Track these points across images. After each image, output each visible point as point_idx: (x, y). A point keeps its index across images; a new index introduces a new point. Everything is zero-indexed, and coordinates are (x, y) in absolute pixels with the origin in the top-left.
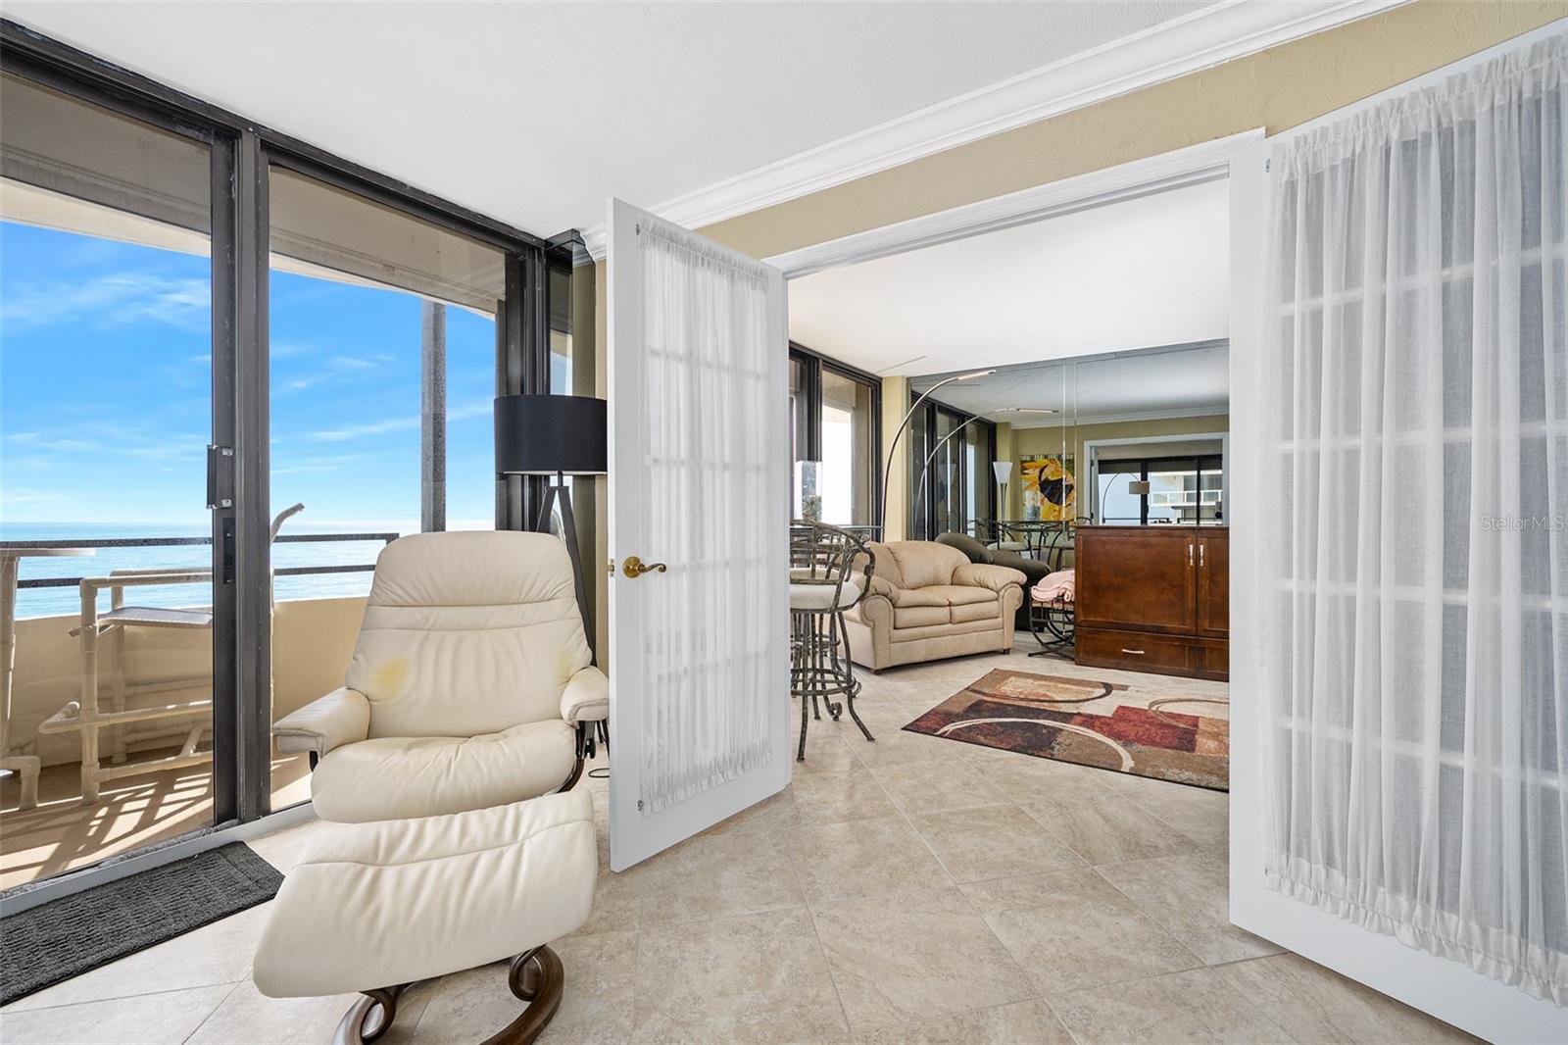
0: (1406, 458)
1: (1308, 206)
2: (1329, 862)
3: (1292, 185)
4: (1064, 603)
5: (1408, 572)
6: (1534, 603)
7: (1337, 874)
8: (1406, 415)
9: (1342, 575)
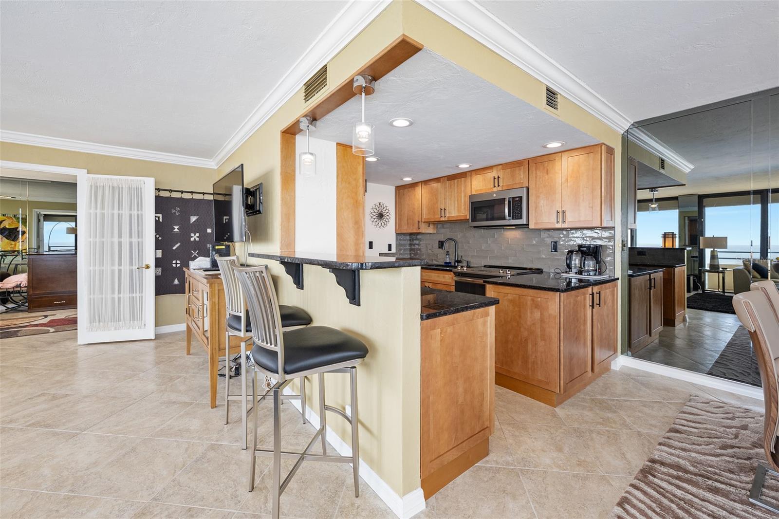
0: (112, 243)
1: (95, 191)
2: (99, 322)
3: (91, 186)
4: (21, 287)
5: (113, 264)
6: (131, 268)
7: (101, 323)
8: (112, 236)
9: (101, 265)
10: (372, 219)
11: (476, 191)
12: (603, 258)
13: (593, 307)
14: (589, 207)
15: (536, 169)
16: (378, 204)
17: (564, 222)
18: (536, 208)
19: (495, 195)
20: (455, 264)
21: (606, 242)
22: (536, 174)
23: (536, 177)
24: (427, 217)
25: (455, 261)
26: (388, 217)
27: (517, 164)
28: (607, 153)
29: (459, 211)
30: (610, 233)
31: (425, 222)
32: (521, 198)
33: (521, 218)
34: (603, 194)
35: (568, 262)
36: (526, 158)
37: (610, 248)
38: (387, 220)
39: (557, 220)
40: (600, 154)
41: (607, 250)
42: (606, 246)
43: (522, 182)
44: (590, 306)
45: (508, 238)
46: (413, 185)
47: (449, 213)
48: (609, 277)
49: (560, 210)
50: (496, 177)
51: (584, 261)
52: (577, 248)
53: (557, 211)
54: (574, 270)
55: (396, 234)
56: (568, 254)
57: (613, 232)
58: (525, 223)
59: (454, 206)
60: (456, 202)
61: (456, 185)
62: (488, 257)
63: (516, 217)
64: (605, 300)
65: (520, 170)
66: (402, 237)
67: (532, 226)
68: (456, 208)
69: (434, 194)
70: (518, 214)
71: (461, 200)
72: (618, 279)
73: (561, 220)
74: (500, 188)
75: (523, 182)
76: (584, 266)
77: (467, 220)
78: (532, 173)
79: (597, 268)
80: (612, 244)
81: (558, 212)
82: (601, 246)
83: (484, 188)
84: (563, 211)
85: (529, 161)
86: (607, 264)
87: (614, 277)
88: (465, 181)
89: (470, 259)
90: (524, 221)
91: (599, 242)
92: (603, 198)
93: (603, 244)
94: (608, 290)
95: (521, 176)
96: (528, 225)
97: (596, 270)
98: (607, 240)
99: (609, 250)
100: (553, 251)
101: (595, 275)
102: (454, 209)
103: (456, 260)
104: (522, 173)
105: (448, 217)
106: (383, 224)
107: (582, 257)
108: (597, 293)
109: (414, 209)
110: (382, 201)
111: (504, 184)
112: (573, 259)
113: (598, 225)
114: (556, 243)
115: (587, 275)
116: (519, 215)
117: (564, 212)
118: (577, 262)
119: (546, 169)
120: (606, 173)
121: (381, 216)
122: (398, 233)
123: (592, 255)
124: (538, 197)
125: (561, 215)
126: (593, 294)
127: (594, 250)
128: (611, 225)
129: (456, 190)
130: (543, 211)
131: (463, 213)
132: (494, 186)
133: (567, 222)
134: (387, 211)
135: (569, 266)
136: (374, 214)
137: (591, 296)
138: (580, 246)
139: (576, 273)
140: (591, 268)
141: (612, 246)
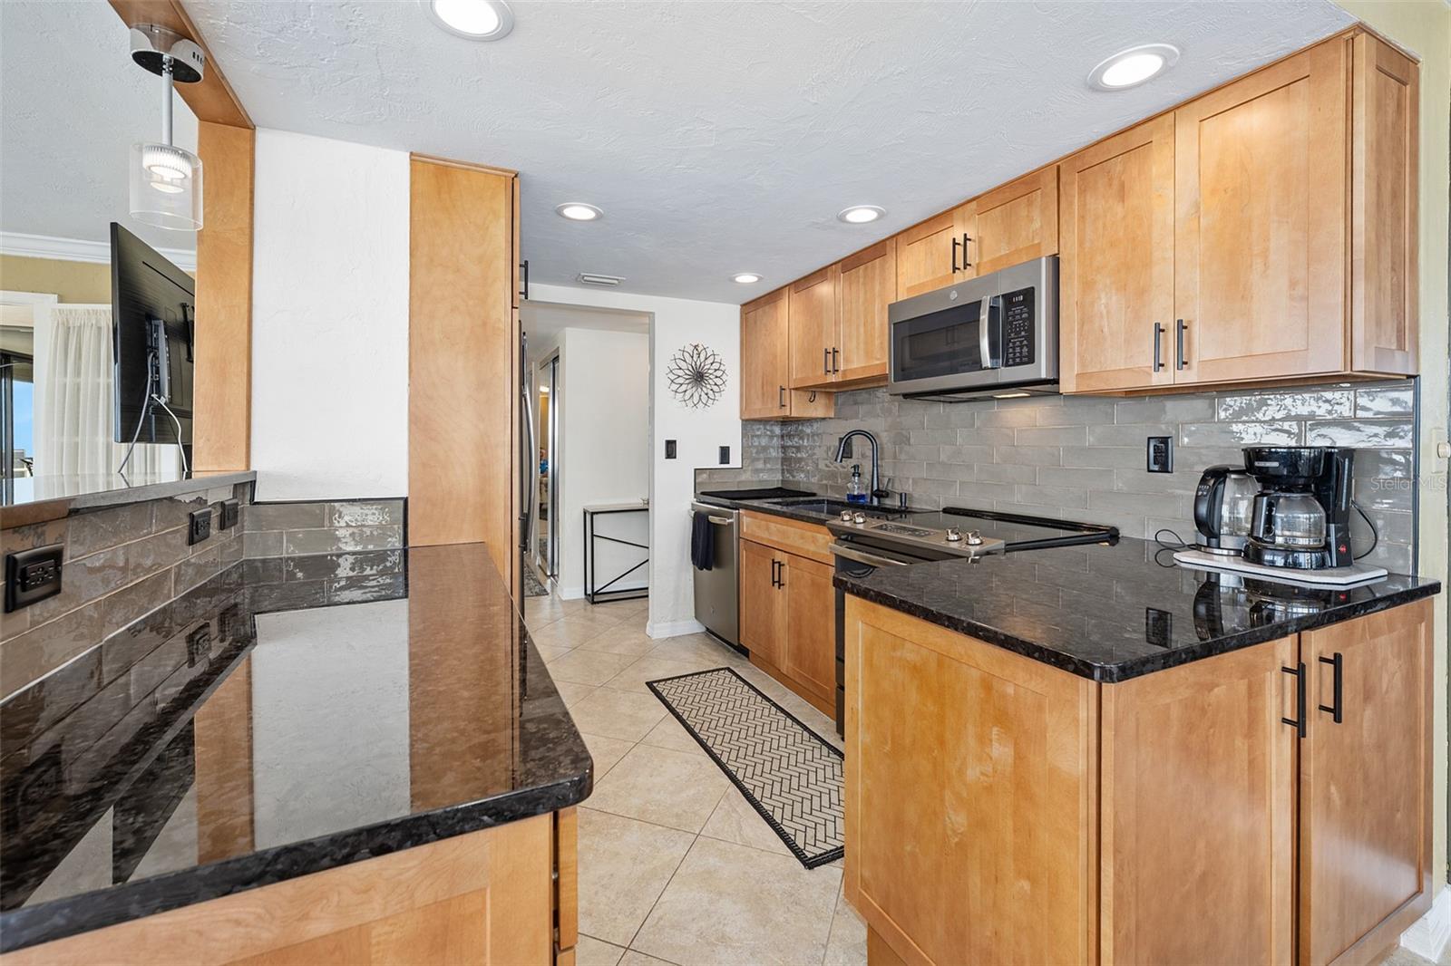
10: (674, 387)
11: (909, 289)
12: (1362, 499)
13: (1300, 725)
14: (1292, 298)
15: (1082, 192)
16: (690, 349)
17: (1183, 364)
18: (1082, 324)
19: (954, 295)
20: (872, 500)
21: (1376, 435)
22: (1083, 205)
23: (1082, 218)
24: (799, 376)
25: (873, 494)
26: (719, 381)
27: (1022, 188)
28: (1379, 69)
29: (868, 354)
30: (1395, 402)
31: (796, 389)
32: (1029, 295)
33: (1030, 359)
34: (1360, 241)
35: (1203, 510)
36: (1047, 162)
37: (1394, 462)
38: (715, 388)
39: (1157, 356)
40: (1343, 75)
41: (1378, 471)
42: (1374, 454)
43: (1036, 242)
44: (1285, 721)
45: (1012, 429)
46: (772, 297)
47: (847, 360)
48: (1390, 575)
49: (1169, 322)
50: (960, 240)
51: (1270, 510)
52: (1241, 462)
53: (1157, 325)
54: (1228, 542)
55: (743, 420)
56: (1203, 481)
57: (1407, 396)
58: (1043, 376)
59: (858, 338)
60: (862, 330)
61: (861, 280)
62: (956, 482)
63: (1014, 359)
64: (1365, 679)
65: (1030, 204)
66: (759, 430)
67: (1067, 386)
68: (862, 346)
69: (814, 312)
70: (1021, 347)
71: (873, 322)
72: (1435, 588)
73: (1170, 356)
74: (970, 274)
75: (1039, 244)
76: (1269, 530)
77: (884, 377)
78: (1071, 203)
79: (1333, 540)
80: (1406, 443)
81: (1159, 330)
82: (1349, 453)
83: (929, 278)
84: (1180, 322)
85: (1058, 167)
86: (1380, 523)
87: (1415, 578)
88: (883, 269)
89: (908, 488)
90: (1042, 369)
91: (1343, 439)
92: (1359, 255)
93: (1362, 445)
94: (1383, 640)
95: (1035, 226)
96: (1056, 382)
97: (1327, 547)
98: (1381, 430)
99: (1388, 468)
100: (1156, 468)
101: (1321, 565)
102: (858, 348)
103: (875, 488)
104: (1036, 214)
105: (844, 371)
106: (704, 397)
107: (1262, 495)
108: (1322, 660)
109: (775, 357)
110: (702, 343)
111: (985, 260)
112: (1227, 498)
113: (1335, 365)
114: (1165, 440)
115: (1286, 566)
116: (1025, 349)
117: (1181, 327)
118: (1244, 509)
119: (1116, 183)
120: (1377, 150)
121: (699, 377)
122: (747, 420)
123: (1305, 489)
124: (1088, 286)
125: (1170, 338)
126: (1300, 672)
127: (1313, 470)
128: (1398, 366)
129: (862, 295)
130: (1106, 330)
131: (878, 359)
132: (955, 269)
133: (1194, 363)
134: (716, 366)
135: (1207, 528)
136: (680, 373)
137: (1288, 676)
138: (1254, 454)
139: (1238, 552)
140: (1303, 542)
141: (1404, 452)
